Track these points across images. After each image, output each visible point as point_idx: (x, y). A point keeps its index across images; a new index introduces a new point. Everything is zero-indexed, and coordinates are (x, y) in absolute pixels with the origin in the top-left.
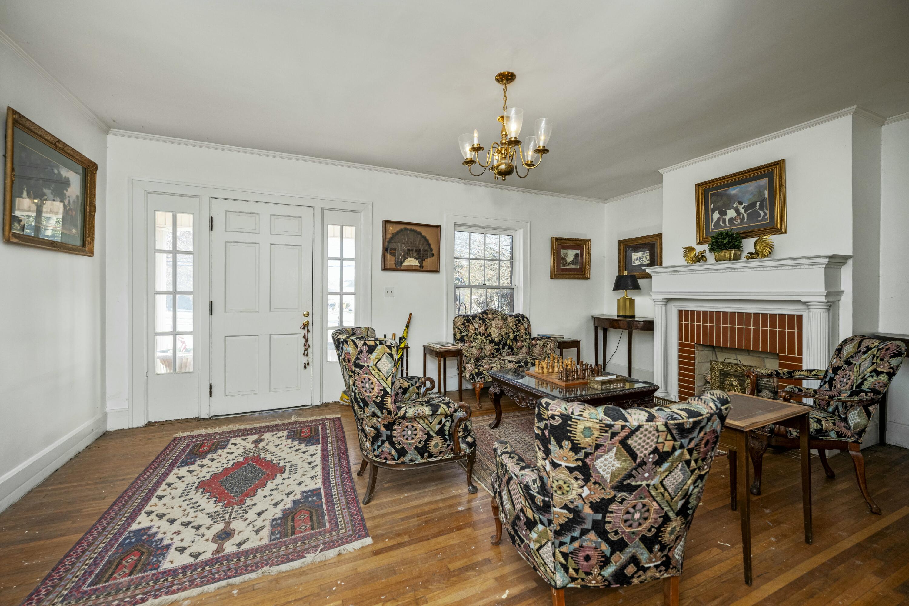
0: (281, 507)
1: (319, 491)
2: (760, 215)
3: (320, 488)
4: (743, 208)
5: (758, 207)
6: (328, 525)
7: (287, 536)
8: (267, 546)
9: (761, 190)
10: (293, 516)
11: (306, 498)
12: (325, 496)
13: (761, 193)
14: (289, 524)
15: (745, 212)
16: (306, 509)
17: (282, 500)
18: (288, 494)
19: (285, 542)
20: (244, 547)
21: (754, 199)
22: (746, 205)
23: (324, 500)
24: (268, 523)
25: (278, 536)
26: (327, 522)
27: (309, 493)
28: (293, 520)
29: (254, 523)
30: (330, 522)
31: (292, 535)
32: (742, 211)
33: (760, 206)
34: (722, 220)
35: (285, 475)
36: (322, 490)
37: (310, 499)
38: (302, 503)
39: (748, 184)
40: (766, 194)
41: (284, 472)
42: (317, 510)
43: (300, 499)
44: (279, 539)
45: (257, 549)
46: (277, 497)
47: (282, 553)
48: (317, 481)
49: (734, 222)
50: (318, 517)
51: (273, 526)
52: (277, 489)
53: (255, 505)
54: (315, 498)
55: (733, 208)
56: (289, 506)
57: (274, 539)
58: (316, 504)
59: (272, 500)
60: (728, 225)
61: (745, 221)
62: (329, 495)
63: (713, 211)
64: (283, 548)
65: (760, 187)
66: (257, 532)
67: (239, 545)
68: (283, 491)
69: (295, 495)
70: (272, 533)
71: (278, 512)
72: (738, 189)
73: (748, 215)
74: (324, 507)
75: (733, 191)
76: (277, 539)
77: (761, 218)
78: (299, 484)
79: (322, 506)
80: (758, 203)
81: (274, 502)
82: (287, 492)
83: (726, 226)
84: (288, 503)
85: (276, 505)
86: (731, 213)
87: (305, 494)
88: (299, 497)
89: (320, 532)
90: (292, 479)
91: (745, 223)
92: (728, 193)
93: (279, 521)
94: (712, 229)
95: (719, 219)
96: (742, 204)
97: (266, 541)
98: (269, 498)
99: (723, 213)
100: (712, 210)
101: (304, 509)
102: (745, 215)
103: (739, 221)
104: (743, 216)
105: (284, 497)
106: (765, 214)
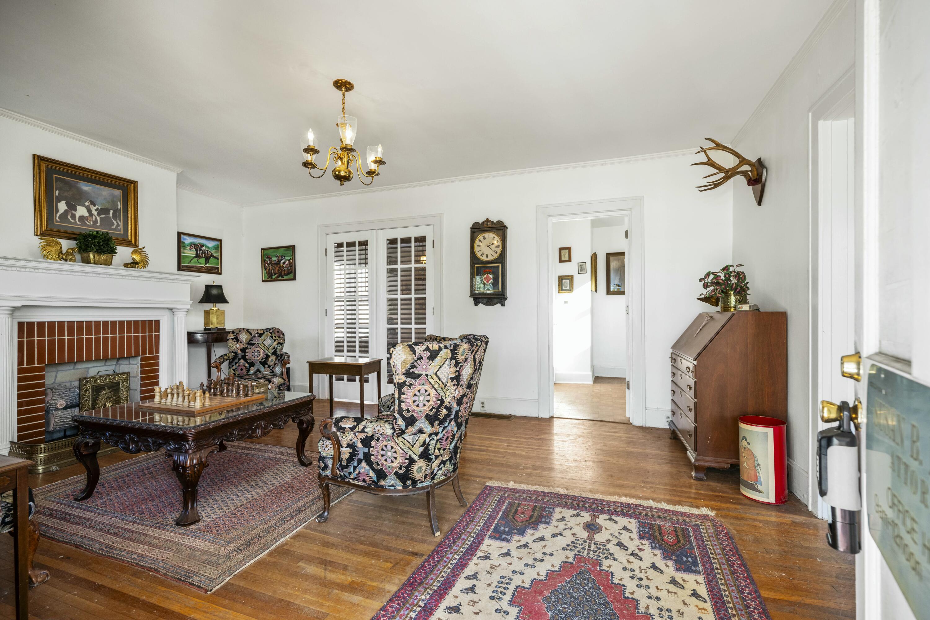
0: (538, 534)
1: (494, 534)
2: (113, 224)
3: (490, 537)
4: (96, 210)
5: (111, 215)
6: (507, 502)
7: (541, 507)
8: (557, 506)
9: (115, 200)
10: (530, 519)
11: (509, 533)
12: (491, 526)
13: (114, 203)
14: (535, 514)
15: (98, 215)
16: (515, 522)
17: (534, 541)
18: (525, 546)
19: (543, 504)
20: (575, 512)
21: (107, 206)
22: (100, 208)
23: (496, 522)
24: (554, 523)
25: (547, 509)
26: (506, 504)
27: (504, 536)
28: (531, 516)
29: (565, 527)
30: (504, 503)
31: (537, 506)
32: (95, 213)
33: (113, 214)
34: (70, 214)
35: (517, 580)
36: (489, 534)
37: (507, 529)
38: (517, 529)
39: (102, 187)
40: (120, 206)
41: (518, 587)
42: (508, 516)
43: (516, 534)
44: (547, 507)
45: (564, 507)
46: (537, 547)
47: (547, 498)
48: (486, 549)
49: (86, 222)
50: (510, 511)
51: (549, 518)
52: (535, 559)
53: (564, 549)
54: (502, 528)
55: (84, 205)
56: (529, 531)
57: (550, 508)
58: (504, 522)
59: (545, 546)
60: (78, 222)
61: (98, 224)
62: (487, 525)
63: (59, 200)
64: (545, 501)
65: (114, 196)
66: (563, 519)
67: (578, 515)
68: (529, 553)
69: (519, 541)
70: (552, 513)
71: (542, 530)
72: (91, 188)
73: (101, 218)
74: (499, 516)
75: (86, 187)
76: (548, 508)
77: (114, 227)
78: (507, 554)
79: (500, 518)
80: (111, 212)
81: (542, 543)
82: (525, 551)
83: (75, 223)
84: (529, 536)
85: (542, 539)
86: (81, 211)
87: (508, 537)
88: (516, 538)
89: (516, 500)
90: (512, 568)
91: (98, 227)
92: (78, 186)
93: (543, 520)
94: (57, 221)
95: (66, 212)
96: (95, 206)
97: (558, 510)
98: (548, 551)
99: (72, 207)
100: (57, 197)
101: (518, 522)
102: (98, 219)
103: (92, 223)
104: (96, 219)
105: (531, 545)
106: (118, 225)
